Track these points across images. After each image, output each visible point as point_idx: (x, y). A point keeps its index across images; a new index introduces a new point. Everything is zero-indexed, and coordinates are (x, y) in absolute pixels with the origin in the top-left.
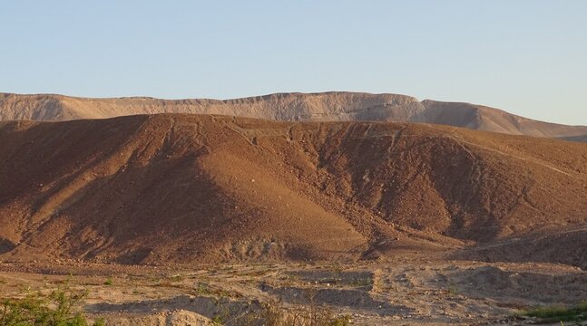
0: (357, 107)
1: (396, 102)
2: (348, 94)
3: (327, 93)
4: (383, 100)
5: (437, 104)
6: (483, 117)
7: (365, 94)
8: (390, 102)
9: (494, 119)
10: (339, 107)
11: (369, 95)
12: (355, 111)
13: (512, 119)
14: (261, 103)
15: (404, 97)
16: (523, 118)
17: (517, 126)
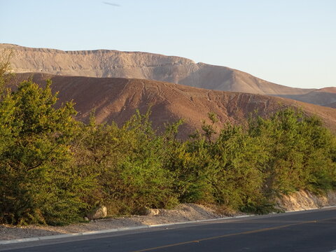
0: (154, 63)
1: (180, 62)
2: (148, 54)
3: (135, 52)
4: (172, 60)
5: (207, 66)
6: (237, 77)
7: (160, 55)
8: (177, 62)
9: (243, 79)
10: (142, 62)
11: (163, 56)
12: (152, 66)
13: (256, 80)
14: (91, 55)
15: (186, 59)
16: (262, 80)
17: (258, 85)
